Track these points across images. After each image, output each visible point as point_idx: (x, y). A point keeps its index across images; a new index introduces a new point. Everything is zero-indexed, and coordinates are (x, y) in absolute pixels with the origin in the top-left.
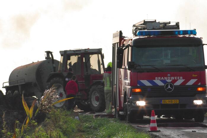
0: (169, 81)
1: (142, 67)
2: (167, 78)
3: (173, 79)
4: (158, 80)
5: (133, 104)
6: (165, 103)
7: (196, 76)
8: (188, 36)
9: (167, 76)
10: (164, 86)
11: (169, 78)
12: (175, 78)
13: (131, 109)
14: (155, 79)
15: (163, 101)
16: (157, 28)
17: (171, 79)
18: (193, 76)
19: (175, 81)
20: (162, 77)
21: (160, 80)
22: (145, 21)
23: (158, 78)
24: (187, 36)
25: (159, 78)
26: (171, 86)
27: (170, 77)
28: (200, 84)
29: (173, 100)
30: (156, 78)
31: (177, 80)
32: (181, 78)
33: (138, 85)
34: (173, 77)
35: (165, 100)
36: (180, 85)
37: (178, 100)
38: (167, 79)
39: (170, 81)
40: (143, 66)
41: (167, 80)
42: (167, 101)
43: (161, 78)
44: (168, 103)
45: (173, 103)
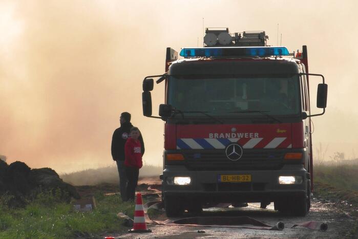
0: (234, 140)
1: (185, 114)
2: (231, 134)
3: (242, 137)
4: (214, 138)
5: (168, 182)
6: (227, 181)
7: (284, 131)
8: (274, 59)
9: (231, 132)
10: (225, 149)
11: (234, 136)
12: (244, 134)
13: (165, 191)
14: (208, 137)
15: (222, 176)
16: (225, 43)
17: (237, 137)
18: (278, 131)
19: (244, 141)
20: (222, 134)
21: (218, 139)
22: (209, 29)
23: (214, 135)
24: (272, 58)
25: (216, 135)
26: (238, 150)
27: (236, 132)
28: (290, 146)
29: (241, 176)
30: (210, 136)
31: (249, 139)
32: (257, 134)
33: (178, 148)
34: (240, 134)
35: (226, 176)
36: (254, 148)
37: (250, 176)
38: (231, 137)
39: (236, 140)
40: (188, 112)
41: (229, 139)
42: (230, 178)
43: (219, 135)
44: (231, 180)
45: (241, 180)
